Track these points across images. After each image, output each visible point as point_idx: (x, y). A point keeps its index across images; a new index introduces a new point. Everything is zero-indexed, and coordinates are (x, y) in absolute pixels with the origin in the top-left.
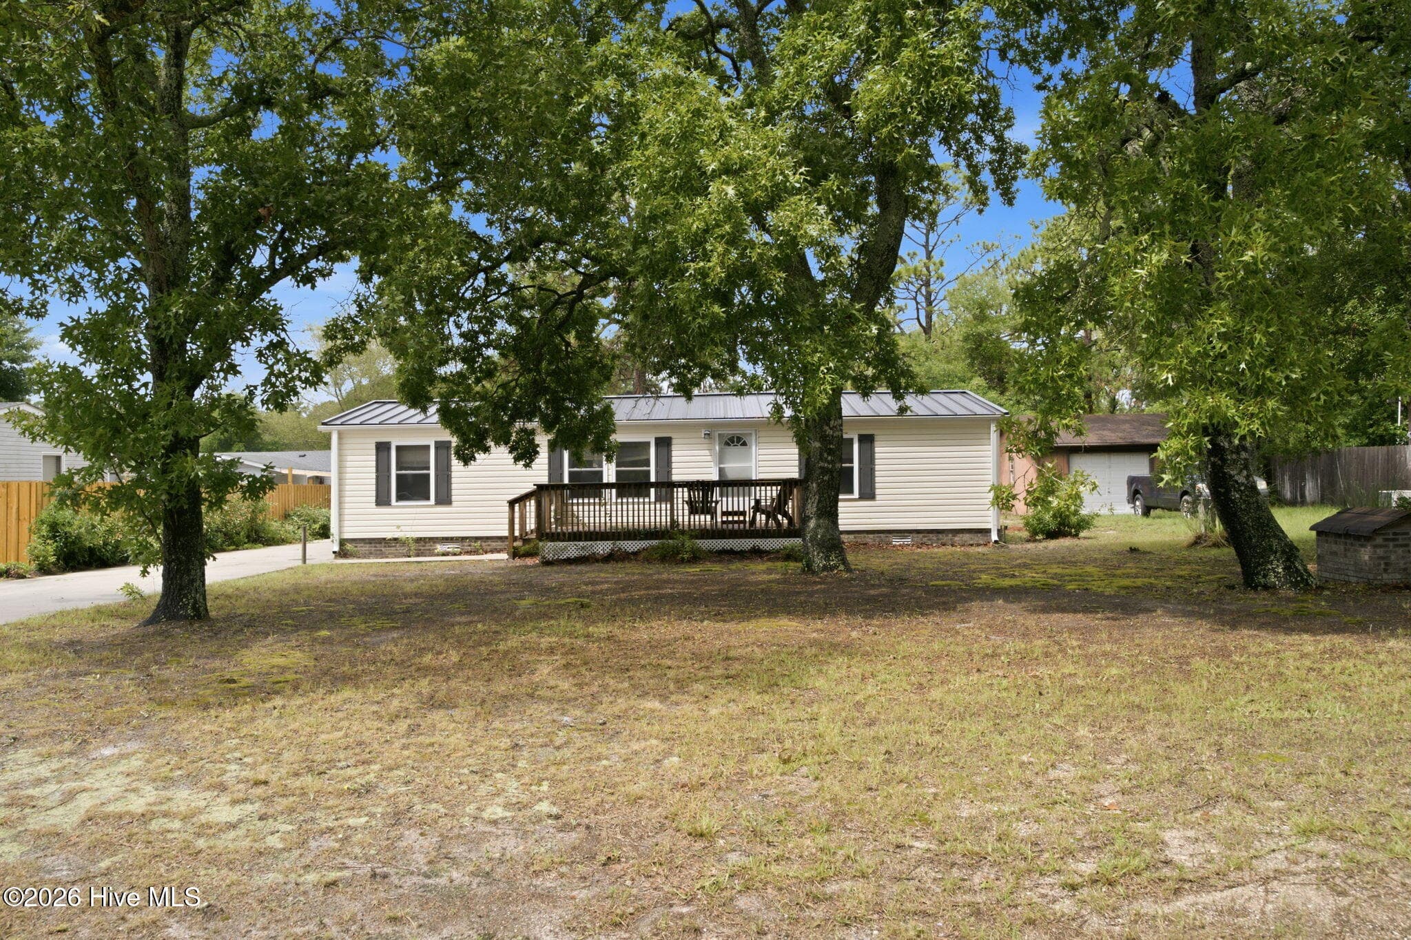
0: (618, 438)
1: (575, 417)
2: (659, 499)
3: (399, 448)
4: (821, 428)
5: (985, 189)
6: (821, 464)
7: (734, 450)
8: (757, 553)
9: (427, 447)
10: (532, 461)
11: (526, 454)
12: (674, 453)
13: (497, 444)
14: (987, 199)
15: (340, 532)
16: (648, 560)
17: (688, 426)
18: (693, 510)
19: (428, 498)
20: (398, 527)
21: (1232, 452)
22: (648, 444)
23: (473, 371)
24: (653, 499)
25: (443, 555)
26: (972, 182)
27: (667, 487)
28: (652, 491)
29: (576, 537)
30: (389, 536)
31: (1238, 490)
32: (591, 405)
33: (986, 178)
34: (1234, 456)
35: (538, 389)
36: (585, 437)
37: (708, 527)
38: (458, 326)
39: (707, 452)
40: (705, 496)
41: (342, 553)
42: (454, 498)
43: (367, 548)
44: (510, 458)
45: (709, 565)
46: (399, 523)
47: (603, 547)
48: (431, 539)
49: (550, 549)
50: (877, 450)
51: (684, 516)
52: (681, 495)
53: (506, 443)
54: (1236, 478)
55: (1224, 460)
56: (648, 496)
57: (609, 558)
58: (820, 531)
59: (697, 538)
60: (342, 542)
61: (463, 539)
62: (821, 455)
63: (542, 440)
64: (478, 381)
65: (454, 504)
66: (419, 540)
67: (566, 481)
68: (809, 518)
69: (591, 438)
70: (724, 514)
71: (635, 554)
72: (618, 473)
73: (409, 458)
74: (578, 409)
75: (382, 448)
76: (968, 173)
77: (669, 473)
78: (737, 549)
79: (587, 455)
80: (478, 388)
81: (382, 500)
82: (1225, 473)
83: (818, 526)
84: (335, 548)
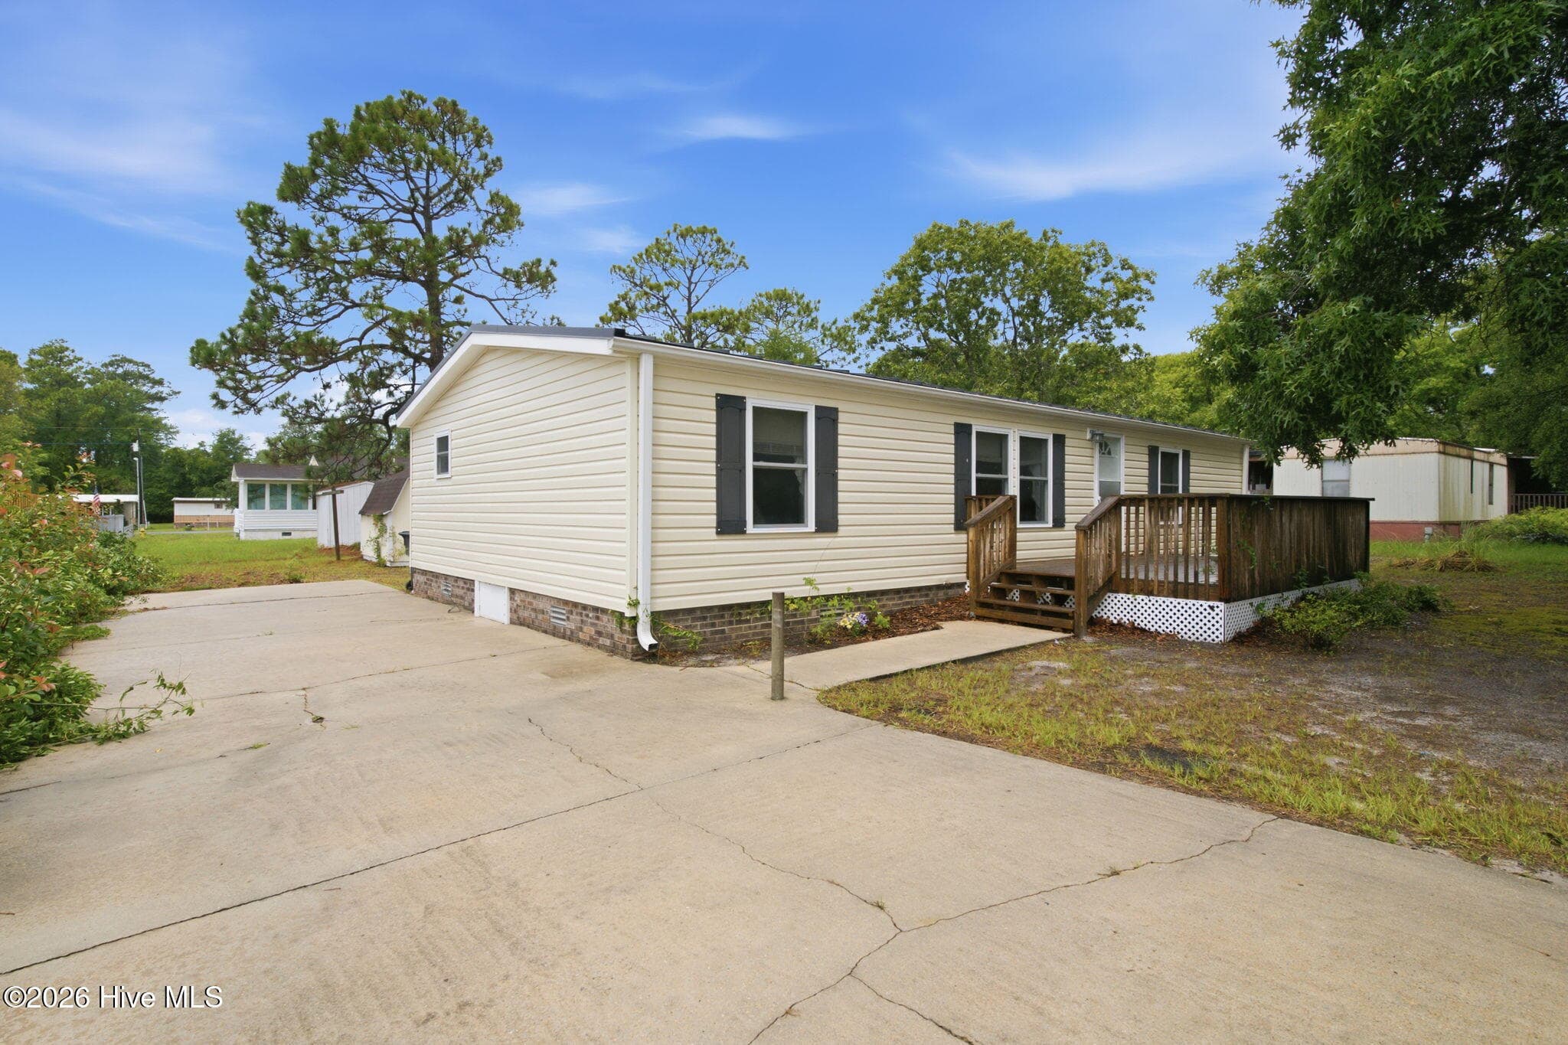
0: (1022, 429)
3: (756, 413)
9: (803, 416)
12: (1066, 458)
15: (652, 597)
19: (798, 517)
22: (1044, 443)
39: (1090, 460)
42: (842, 520)
60: (658, 620)
72: (1021, 484)
75: (729, 409)
77: (1062, 487)
81: (729, 524)
84: (646, 640)
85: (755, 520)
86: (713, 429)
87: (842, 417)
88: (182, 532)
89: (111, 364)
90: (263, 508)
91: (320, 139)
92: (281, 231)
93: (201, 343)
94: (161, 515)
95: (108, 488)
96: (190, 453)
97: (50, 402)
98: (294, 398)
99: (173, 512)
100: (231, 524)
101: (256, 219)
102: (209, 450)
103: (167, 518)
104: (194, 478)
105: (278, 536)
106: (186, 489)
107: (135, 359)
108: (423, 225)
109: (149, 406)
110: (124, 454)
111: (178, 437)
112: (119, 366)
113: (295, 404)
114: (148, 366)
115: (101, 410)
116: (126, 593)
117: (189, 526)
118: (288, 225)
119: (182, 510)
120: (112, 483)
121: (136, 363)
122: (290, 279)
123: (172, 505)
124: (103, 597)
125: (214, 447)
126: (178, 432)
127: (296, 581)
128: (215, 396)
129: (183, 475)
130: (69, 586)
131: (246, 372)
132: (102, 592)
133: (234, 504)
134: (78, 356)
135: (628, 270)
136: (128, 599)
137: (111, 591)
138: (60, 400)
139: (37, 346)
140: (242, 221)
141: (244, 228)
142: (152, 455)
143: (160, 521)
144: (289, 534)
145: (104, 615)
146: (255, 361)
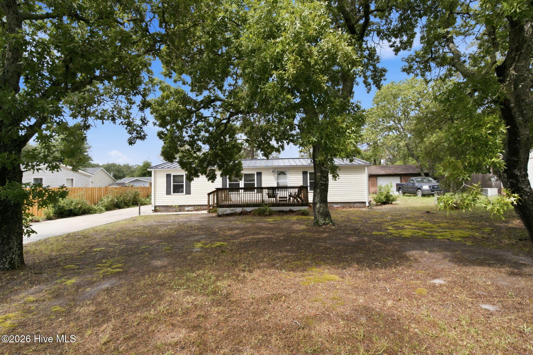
0: (243, 172)
1: (229, 165)
2: (258, 192)
3: (174, 176)
4: (321, 167)
5: (370, 85)
6: (321, 182)
7: (281, 176)
8: (291, 212)
9: (183, 176)
10: (214, 180)
11: (212, 178)
12: (262, 177)
13: (202, 174)
14: (370, 88)
15: (155, 204)
16: (254, 215)
17: (267, 168)
18: (269, 197)
20: (173, 202)
21: (522, 177)
22: (254, 174)
23: (193, 149)
24: (256, 192)
25: (188, 211)
26: (365, 82)
27: (260, 189)
28: (256, 190)
29: (229, 206)
30: (170, 205)
31: (527, 195)
32: (234, 161)
33: (370, 80)
34: (523, 179)
35: (216, 155)
36: (232, 172)
37: (275, 202)
38: (187, 133)
39: (273, 177)
40: (273, 192)
41: (155, 211)
42: (191, 192)
43: (163, 208)
44: (206, 179)
45: (275, 217)
46: (173, 200)
47: (239, 210)
48: (184, 206)
49: (221, 210)
51: (266, 198)
52: (265, 191)
53: (205, 174)
54: (525, 189)
55: (518, 181)
56: (254, 191)
57: (241, 214)
58: (322, 209)
59: (271, 206)
60: (155, 207)
61: (195, 205)
62: (321, 178)
63: (218, 173)
64: (195, 152)
65: (192, 194)
66: (180, 206)
67: (228, 187)
68: (317, 203)
69: (234, 172)
70: (280, 198)
71: (250, 212)
72: (245, 184)
73: (177, 179)
74: (230, 162)
75: (168, 176)
76: (363, 79)
77: (261, 184)
78: (284, 210)
79: (233, 178)
80: (195, 155)
81: (168, 193)
82: (519, 187)
83: (320, 207)
85: (174, 192)
86: (166, 179)
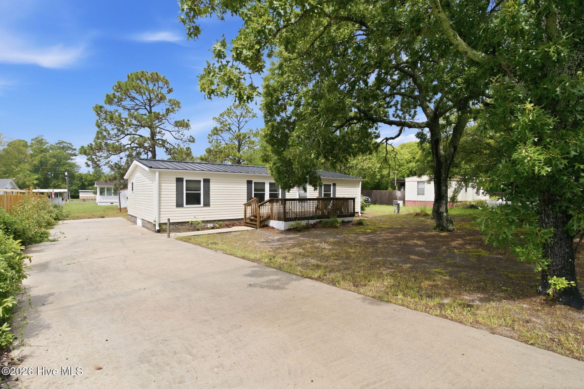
3: (187, 181)
9: (200, 181)
15: (159, 220)
19: (199, 203)
41: (160, 230)
42: (211, 203)
50: (336, 188)
60: (160, 225)
65: (211, 206)
67: (253, 197)
72: (270, 194)
73: (192, 185)
75: (179, 181)
81: (179, 205)
84: (157, 228)
85: (187, 203)
86: (175, 185)
87: (211, 181)
88: (82, 202)
89: (59, 143)
90: (104, 195)
91: (116, 87)
92: (106, 113)
93: (83, 147)
94: (75, 196)
95: (58, 187)
96: (85, 175)
97: (38, 158)
98: (112, 162)
99: (79, 195)
100: (95, 199)
101: (99, 109)
102: (91, 173)
103: (78, 197)
104: (86, 183)
105: (109, 204)
106: (83, 187)
107: (67, 142)
108: (149, 109)
109: (72, 158)
110: (63, 175)
111: (81, 169)
112: (61, 144)
113: (112, 164)
114: (71, 144)
115: (55, 160)
116: (59, 220)
117: (84, 200)
118: (108, 110)
119: (82, 195)
120: (59, 185)
121: (67, 143)
122: (109, 127)
123: (79, 193)
124: (53, 221)
125: (93, 173)
126: (81, 168)
127: (103, 217)
128: (86, 163)
129: (83, 182)
130: (46, 217)
131: (96, 155)
132: (53, 220)
133: (95, 193)
134: (47, 142)
135: (218, 119)
136: (59, 221)
137: (55, 219)
138: (41, 157)
139: (34, 137)
140: (94, 110)
141: (94, 112)
142: (72, 176)
143: (75, 198)
144: (113, 203)
145: (53, 225)
146: (99, 152)
